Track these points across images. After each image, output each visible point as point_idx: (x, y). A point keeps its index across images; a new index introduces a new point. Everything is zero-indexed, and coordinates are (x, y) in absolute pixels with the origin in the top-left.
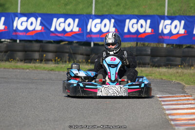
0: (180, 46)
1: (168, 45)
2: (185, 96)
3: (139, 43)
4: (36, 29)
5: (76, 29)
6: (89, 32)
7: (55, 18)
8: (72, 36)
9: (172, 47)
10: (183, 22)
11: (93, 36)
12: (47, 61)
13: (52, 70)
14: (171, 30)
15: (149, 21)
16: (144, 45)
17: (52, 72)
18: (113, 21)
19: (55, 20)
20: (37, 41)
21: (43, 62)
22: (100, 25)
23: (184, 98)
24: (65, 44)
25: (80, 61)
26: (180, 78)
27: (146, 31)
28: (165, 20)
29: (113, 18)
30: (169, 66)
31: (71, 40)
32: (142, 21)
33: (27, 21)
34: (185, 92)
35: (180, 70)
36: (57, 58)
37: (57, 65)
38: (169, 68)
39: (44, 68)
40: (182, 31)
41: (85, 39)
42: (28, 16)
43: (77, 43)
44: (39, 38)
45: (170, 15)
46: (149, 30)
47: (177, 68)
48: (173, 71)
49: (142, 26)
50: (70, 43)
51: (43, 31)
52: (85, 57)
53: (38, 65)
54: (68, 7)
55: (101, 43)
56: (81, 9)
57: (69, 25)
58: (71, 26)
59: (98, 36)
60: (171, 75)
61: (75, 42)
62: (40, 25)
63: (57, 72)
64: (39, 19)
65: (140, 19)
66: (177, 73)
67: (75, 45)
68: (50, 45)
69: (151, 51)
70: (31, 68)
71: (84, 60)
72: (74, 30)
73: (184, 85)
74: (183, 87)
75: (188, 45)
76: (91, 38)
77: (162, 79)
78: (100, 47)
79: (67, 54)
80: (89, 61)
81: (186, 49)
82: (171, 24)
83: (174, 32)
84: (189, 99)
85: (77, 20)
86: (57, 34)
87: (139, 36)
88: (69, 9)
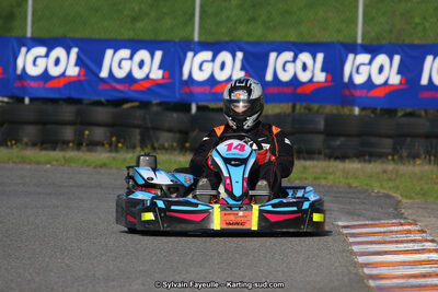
0: (391, 112)
1: (363, 109)
2: (402, 225)
3: (298, 107)
4: (67, 73)
5: (157, 74)
6: (186, 81)
7: (110, 48)
8: (148, 89)
9: (372, 115)
10: (397, 59)
11: (196, 90)
12: (93, 145)
13: (103, 166)
14: (370, 77)
15: (320, 57)
16: (310, 110)
17: (103, 171)
18: (240, 55)
19: (109, 52)
20: (70, 101)
21: (84, 148)
22: (211, 64)
23: (400, 228)
24: (132, 107)
25: (166, 145)
26: (391, 184)
27: (315, 79)
28: (356, 53)
29: (240, 50)
30: (367, 158)
31: (145, 98)
32: (305, 57)
33: (47, 55)
34: (401, 216)
35: (390, 167)
36: (114, 139)
37: (114, 155)
38: (365, 161)
39: (85, 161)
40: (395, 79)
41: (177, 95)
42: (50, 44)
43: (160, 104)
44: (74, 95)
45: (367, 42)
46: (321, 77)
47: (384, 162)
48: (374, 167)
49: (305, 67)
50: (145, 105)
51: (82, 78)
52: (178, 135)
53: (71, 154)
54: (139, 25)
55: (212, 105)
56: (169, 29)
57: (141, 64)
58: (145, 66)
59: (207, 89)
60: (371, 176)
61: (154, 102)
62: (76, 65)
63: (114, 171)
64: (74, 51)
65: (301, 51)
66: (385, 172)
67: (155, 109)
68: (100, 109)
69: (326, 125)
70: (57, 161)
71: (175, 144)
72: (152, 76)
73: (400, 198)
74: (397, 205)
75: (409, 110)
76: (191, 94)
77: (350, 186)
78: (212, 115)
79: (138, 131)
80: (187, 145)
81: (405, 120)
82: (370, 63)
83: (378, 80)
84: (409, 232)
85: (159, 54)
86: (114, 84)
87: (300, 90)
88: (143, 29)
